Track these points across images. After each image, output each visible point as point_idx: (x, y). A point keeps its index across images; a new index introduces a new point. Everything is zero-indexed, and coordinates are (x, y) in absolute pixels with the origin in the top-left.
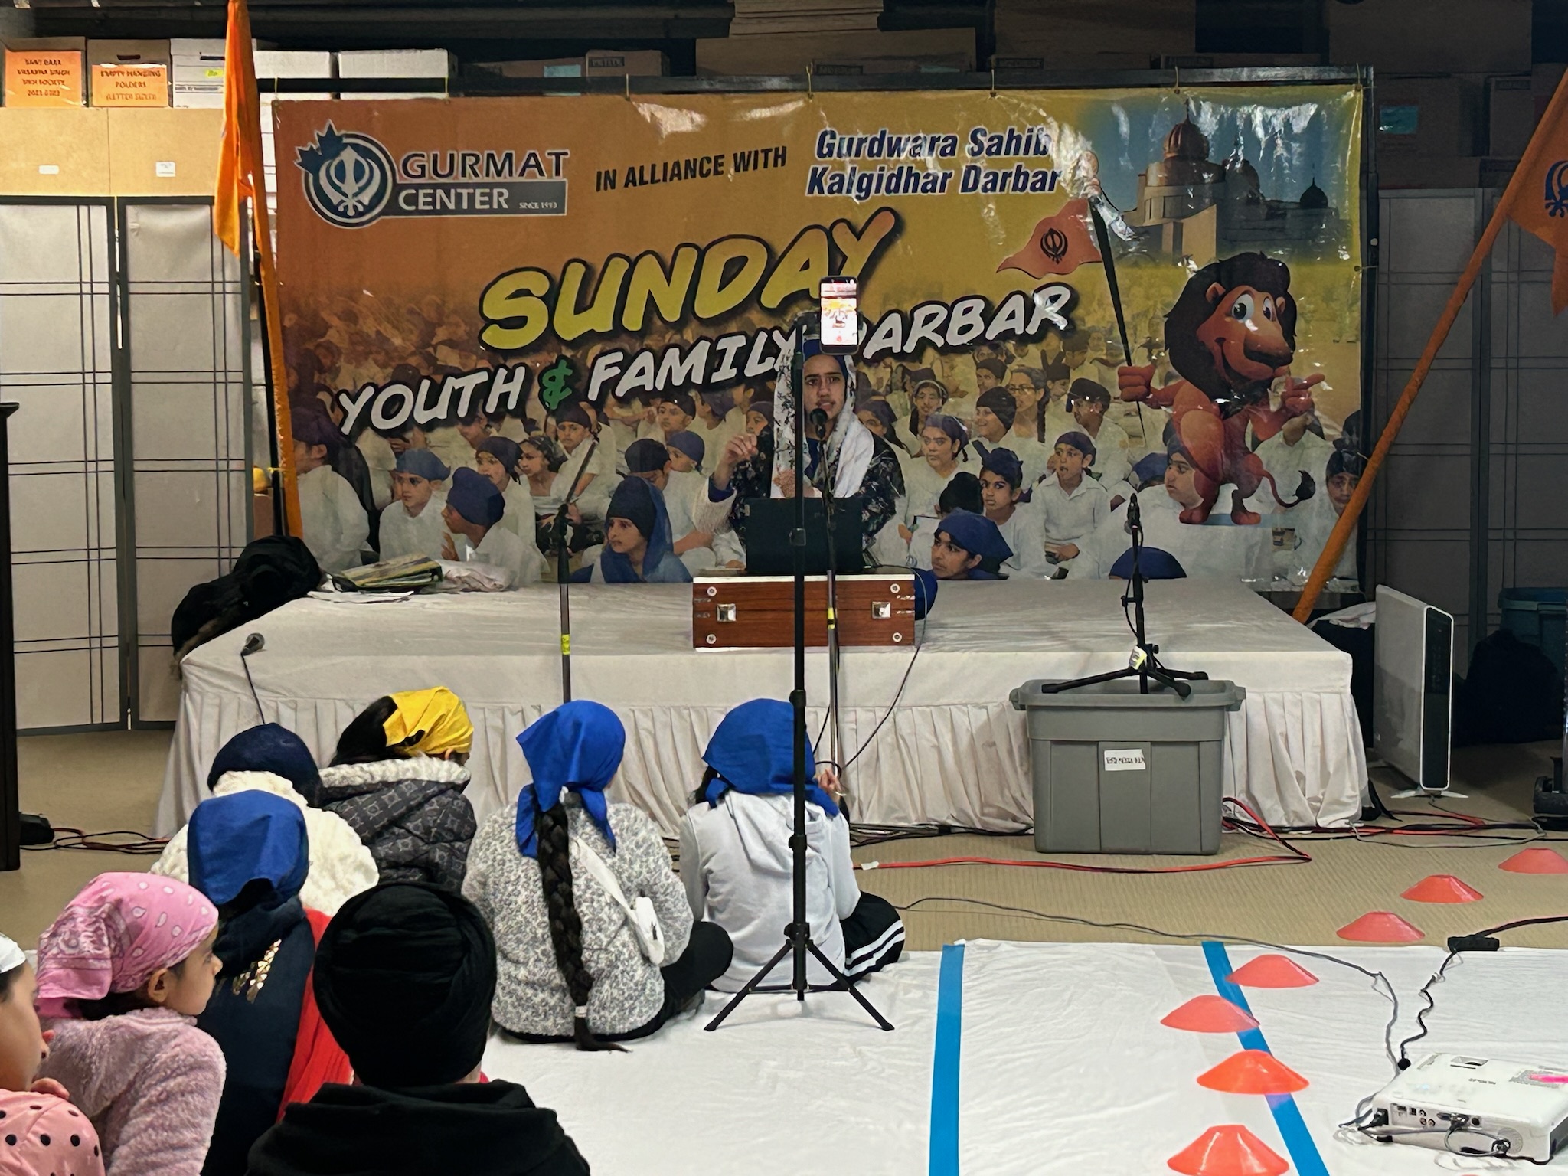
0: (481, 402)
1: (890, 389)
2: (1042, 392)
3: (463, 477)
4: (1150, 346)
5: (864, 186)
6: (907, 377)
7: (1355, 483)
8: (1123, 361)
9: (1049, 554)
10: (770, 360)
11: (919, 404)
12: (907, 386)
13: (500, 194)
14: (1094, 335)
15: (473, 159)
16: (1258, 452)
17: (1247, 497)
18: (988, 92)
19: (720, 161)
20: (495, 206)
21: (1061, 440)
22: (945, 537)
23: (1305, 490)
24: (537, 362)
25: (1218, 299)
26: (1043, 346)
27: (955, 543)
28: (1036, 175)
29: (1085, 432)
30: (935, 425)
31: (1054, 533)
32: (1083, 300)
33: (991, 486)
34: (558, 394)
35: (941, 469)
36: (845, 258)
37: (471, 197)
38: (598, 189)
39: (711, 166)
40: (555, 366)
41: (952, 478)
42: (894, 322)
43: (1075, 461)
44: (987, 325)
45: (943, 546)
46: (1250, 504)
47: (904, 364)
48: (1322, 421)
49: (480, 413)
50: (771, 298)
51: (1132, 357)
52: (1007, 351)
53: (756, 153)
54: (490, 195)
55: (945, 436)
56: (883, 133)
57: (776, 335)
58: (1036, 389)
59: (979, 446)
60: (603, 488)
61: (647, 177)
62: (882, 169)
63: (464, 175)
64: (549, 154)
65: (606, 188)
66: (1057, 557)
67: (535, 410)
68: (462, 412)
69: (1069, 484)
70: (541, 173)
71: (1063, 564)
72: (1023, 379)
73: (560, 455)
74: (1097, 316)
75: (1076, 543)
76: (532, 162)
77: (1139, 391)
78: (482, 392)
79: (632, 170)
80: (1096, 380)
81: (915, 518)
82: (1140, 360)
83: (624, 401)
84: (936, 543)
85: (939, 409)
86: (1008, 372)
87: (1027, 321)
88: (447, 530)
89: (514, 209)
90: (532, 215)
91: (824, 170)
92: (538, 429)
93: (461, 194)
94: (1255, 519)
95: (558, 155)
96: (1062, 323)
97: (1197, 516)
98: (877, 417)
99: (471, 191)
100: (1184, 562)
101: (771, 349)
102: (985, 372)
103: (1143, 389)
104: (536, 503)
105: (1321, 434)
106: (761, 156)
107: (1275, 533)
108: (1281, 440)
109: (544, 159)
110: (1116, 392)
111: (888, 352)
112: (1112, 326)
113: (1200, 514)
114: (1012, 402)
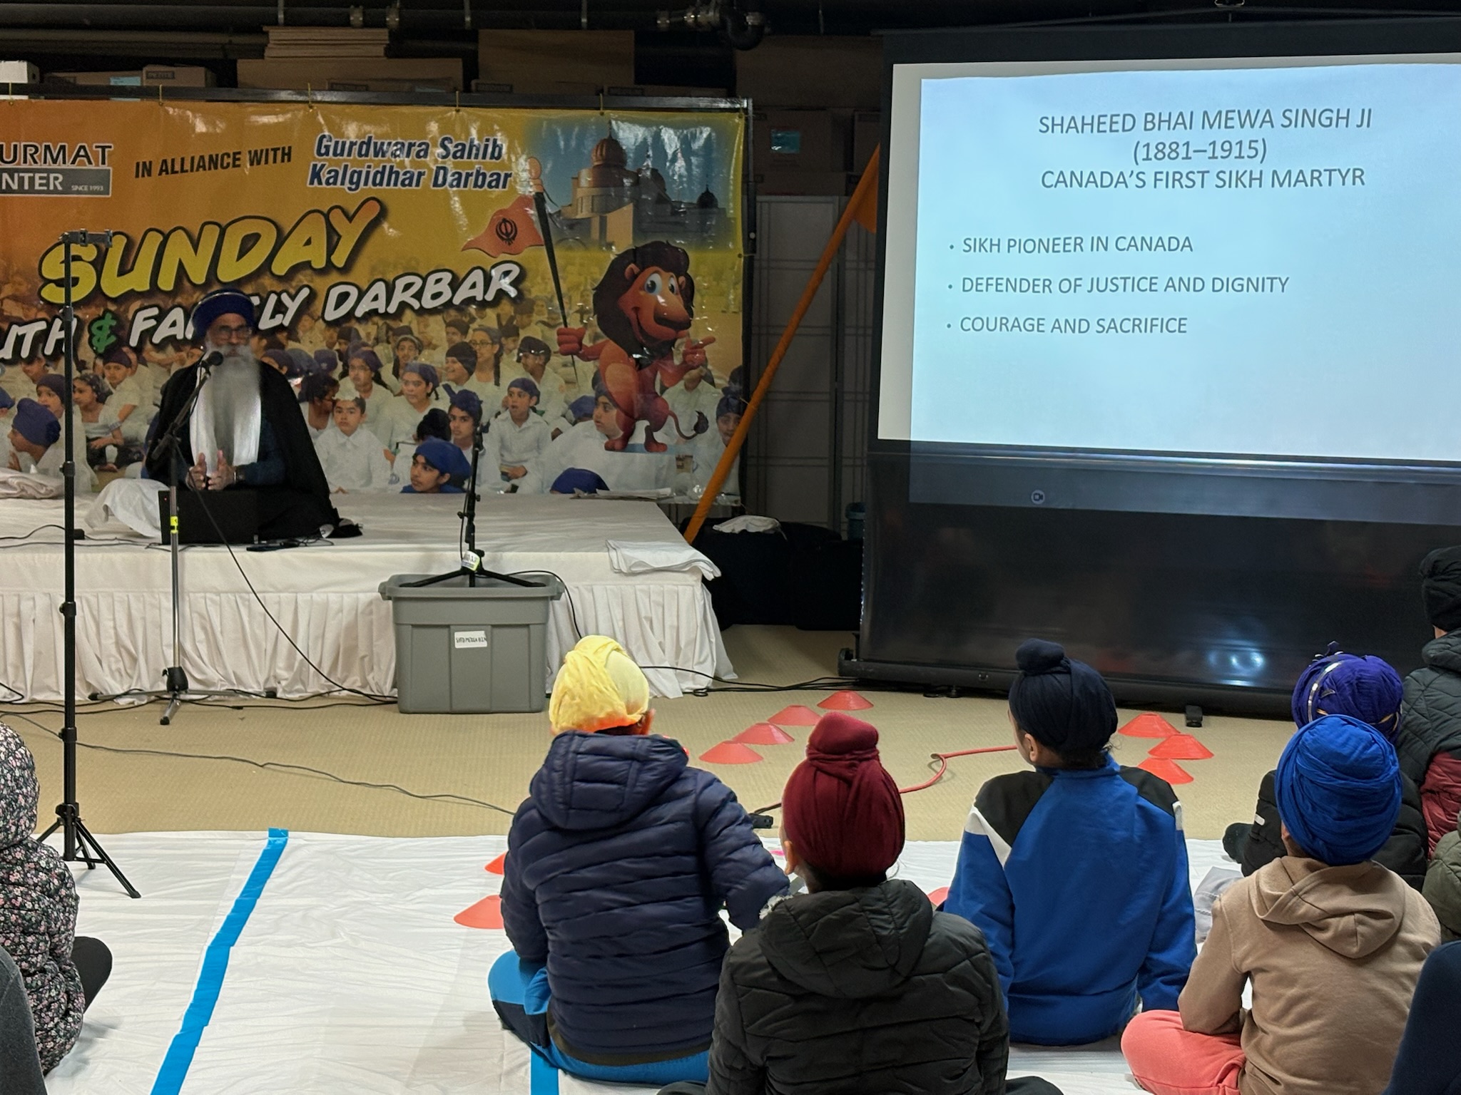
0: (41, 345)
1: (377, 341)
2: (497, 347)
3: (25, 406)
4: (582, 312)
5: (355, 180)
6: (390, 333)
7: (738, 421)
8: (560, 324)
9: (504, 474)
10: (279, 316)
11: (400, 354)
12: (391, 340)
13: (56, 179)
14: (540, 303)
15: (34, 150)
16: (665, 396)
17: (656, 431)
18: (454, 108)
19: (237, 156)
20: (52, 188)
21: (513, 384)
22: (421, 459)
23: (701, 426)
24: (87, 314)
25: (635, 276)
26: (499, 310)
27: (429, 464)
28: (492, 175)
29: (531, 378)
30: (412, 370)
31: (508, 457)
32: (530, 275)
33: (458, 420)
34: (105, 340)
35: (418, 406)
36: (340, 237)
37: (32, 180)
38: (137, 176)
39: (230, 160)
40: (101, 318)
41: (426, 412)
42: (380, 288)
43: (523, 401)
44: (454, 292)
45: (420, 467)
46: (659, 436)
47: (388, 322)
48: (714, 374)
49: (40, 355)
50: (280, 267)
51: (568, 321)
52: (470, 314)
53: (267, 150)
54: (48, 179)
55: (420, 379)
56: (370, 138)
57: (285, 297)
58: (493, 343)
59: (447, 388)
60: (142, 417)
61: (177, 168)
62: (369, 167)
63: (25, 162)
64: (97, 147)
65: (143, 176)
66: (511, 476)
67: (86, 353)
68: (25, 353)
69: (519, 419)
70: (90, 163)
71: (515, 482)
72: (481, 336)
73: (106, 389)
74: (540, 288)
75: (525, 465)
76: (82, 153)
77: (573, 347)
78: (41, 337)
79: (165, 162)
80: (540, 338)
81: (397, 444)
82: (574, 323)
83: (160, 347)
84: (414, 464)
85: (416, 358)
86: (471, 331)
87: (485, 292)
88: (12, 449)
89: (67, 190)
90: (81, 194)
91: (323, 166)
92: (86, 368)
93: (23, 177)
94: (662, 448)
95: (103, 148)
96: (513, 293)
97: (618, 445)
98: (368, 364)
99: (31, 175)
100: (608, 481)
101: (280, 308)
102: (452, 329)
103: (576, 345)
104: (87, 428)
105: (712, 383)
106: (271, 154)
107: (678, 459)
108: (683, 387)
109: (91, 151)
110: (555, 347)
111: (374, 312)
112: (552, 297)
113: (621, 444)
114: (474, 354)
